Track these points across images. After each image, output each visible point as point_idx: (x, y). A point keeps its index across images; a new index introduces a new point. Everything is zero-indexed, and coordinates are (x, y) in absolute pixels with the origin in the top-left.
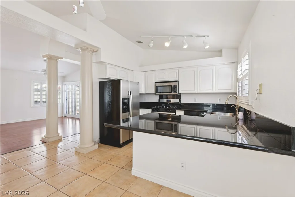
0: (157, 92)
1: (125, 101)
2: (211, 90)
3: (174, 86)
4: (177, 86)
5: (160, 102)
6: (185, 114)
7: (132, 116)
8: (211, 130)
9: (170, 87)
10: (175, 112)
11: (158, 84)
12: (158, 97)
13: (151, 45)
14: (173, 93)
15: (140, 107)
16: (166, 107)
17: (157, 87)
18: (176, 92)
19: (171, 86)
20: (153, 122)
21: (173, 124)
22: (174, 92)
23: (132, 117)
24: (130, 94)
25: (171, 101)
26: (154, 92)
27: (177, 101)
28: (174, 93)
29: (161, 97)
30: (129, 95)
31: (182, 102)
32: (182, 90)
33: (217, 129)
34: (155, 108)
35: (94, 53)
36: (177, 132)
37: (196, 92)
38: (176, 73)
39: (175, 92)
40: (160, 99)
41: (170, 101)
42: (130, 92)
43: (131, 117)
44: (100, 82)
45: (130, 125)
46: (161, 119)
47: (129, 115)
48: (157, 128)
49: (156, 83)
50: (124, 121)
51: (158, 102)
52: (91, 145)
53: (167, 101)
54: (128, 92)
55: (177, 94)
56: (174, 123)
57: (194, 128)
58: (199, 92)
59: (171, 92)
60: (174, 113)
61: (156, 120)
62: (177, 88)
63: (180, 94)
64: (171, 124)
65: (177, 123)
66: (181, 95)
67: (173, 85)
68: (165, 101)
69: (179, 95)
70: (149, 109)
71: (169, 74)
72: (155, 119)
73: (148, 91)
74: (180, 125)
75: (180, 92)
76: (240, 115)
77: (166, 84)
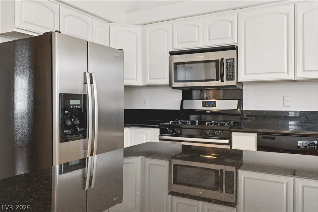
0: (176, 81)
1: (72, 102)
3: (225, 61)
4: (234, 59)
5: (184, 108)
6: (260, 147)
7: (97, 154)
9: (215, 64)
10: (230, 138)
11: (178, 59)
12: (179, 95)
14: (222, 81)
15: (125, 123)
16: (202, 123)
17: (176, 65)
18: (230, 78)
19: (217, 61)
20: (165, 163)
21: (222, 170)
22: (225, 79)
23: (96, 156)
24: (92, 83)
25: (214, 105)
26: (167, 82)
27: (231, 105)
28: (226, 83)
29: (187, 94)
30: (85, 83)
31: (247, 107)
32: (248, 74)
34: (170, 126)
36: (233, 193)
37: (291, 77)
39: (228, 79)
40: (184, 101)
41: (213, 107)
42: (91, 75)
43: (92, 154)
45: (91, 177)
46: (187, 155)
47: (85, 148)
48: (175, 182)
49: (172, 54)
50: (67, 168)
51: (179, 108)
53: (204, 105)
54: (85, 74)
55: (233, 83)
56: (226, 168)
57: (285, 185)
58: (301, 76)
59: (218, 80)
60: (227, 141)
61: (174, 157)
62: (233, 66)
63: (242, 83)
64: (216, 171)
65: (232, 169)
66: (244, 88)
67: (222, 60)
68: (197, 105)
69: (238, 87)
70: (153, 129)
71: (209, 29)
72: (170, 157)
73: (150, 79)
74: (242, 174)
75: (242, 77)
77: (201, 57)
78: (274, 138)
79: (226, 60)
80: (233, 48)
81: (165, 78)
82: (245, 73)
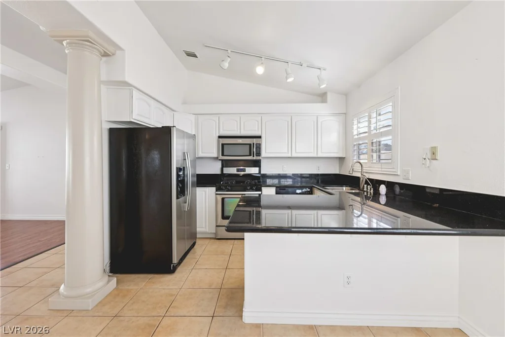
0: (222, 155)
2: (312, 153)
4: (260, 144)
5: (224, 172)
6: (277, 193)
8: (312, 214)
9: (248, 146)
11: (225, 141)
12: (219, 164)
13: (226, 65)
14: (253, 156)
17: (223, 145)
18: (258, 155)
19: (250, 145)
22: (255, 155)
24: (188, 159)
25: (244, 170)
26: (216, 156)
27: (254, 171)
28: (255, 158)
29: (225, 164)
30: (185, 159)
33: (321, 212)
34: (222, 185)
35: (104, 59)
37: (290, 156)
38: (258, 122)
40: (223, 168)
42: (187, 154)
44: (111, 131)
47: (185, 203)
49: (220, 137)
51: (221, 173)
52: (101, 284)
53: (238, 170)
54: (184, 153)
58: (294, 155)
59: (250, 155)
62: (260, 148)
66: (262, 160)
67: (253, 144)
68: (233, 170)
69: (259, 160)
70: (211, 188)
71: (244, 123)
73: (202, 153)
74: (264, 212)
75: (264, 154)
76: (383, 189)
77: (240, 141)
78: (285, 189)
79: (256, 144)
80: (260, 137)
81: (214, 153)
82: (266, 152)
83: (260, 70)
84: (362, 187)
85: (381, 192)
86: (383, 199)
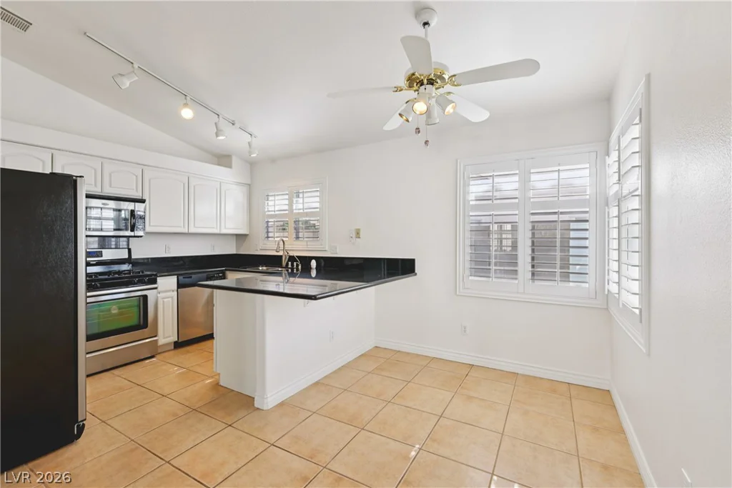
2: (214, 228)
14: (132, 231)
25: (99, 254)
32: (152, 226)
37: (186, 231)
38: (136, 177)
58: (192, 230)
71: (110, 175)
76: (314, 263)
78: (191, 277)
80: (144, 201)
82: (150, 225)
83: (187, 113)
84: (284, 264)
85: (312, 267)
86: (314, 273)
